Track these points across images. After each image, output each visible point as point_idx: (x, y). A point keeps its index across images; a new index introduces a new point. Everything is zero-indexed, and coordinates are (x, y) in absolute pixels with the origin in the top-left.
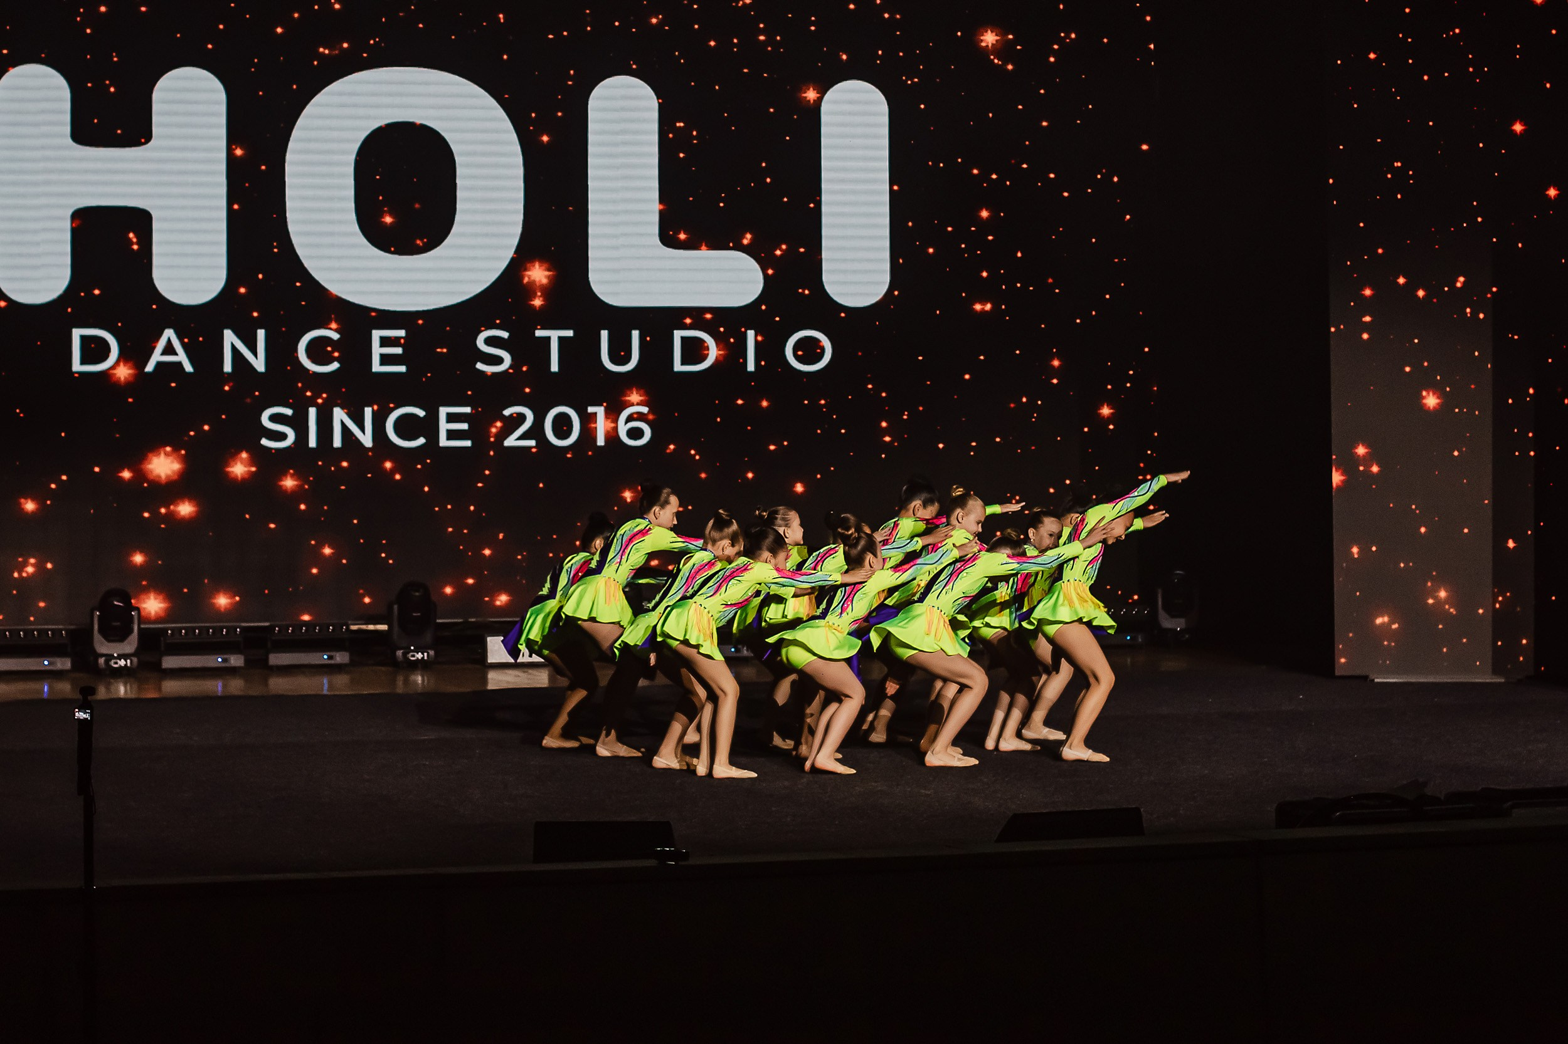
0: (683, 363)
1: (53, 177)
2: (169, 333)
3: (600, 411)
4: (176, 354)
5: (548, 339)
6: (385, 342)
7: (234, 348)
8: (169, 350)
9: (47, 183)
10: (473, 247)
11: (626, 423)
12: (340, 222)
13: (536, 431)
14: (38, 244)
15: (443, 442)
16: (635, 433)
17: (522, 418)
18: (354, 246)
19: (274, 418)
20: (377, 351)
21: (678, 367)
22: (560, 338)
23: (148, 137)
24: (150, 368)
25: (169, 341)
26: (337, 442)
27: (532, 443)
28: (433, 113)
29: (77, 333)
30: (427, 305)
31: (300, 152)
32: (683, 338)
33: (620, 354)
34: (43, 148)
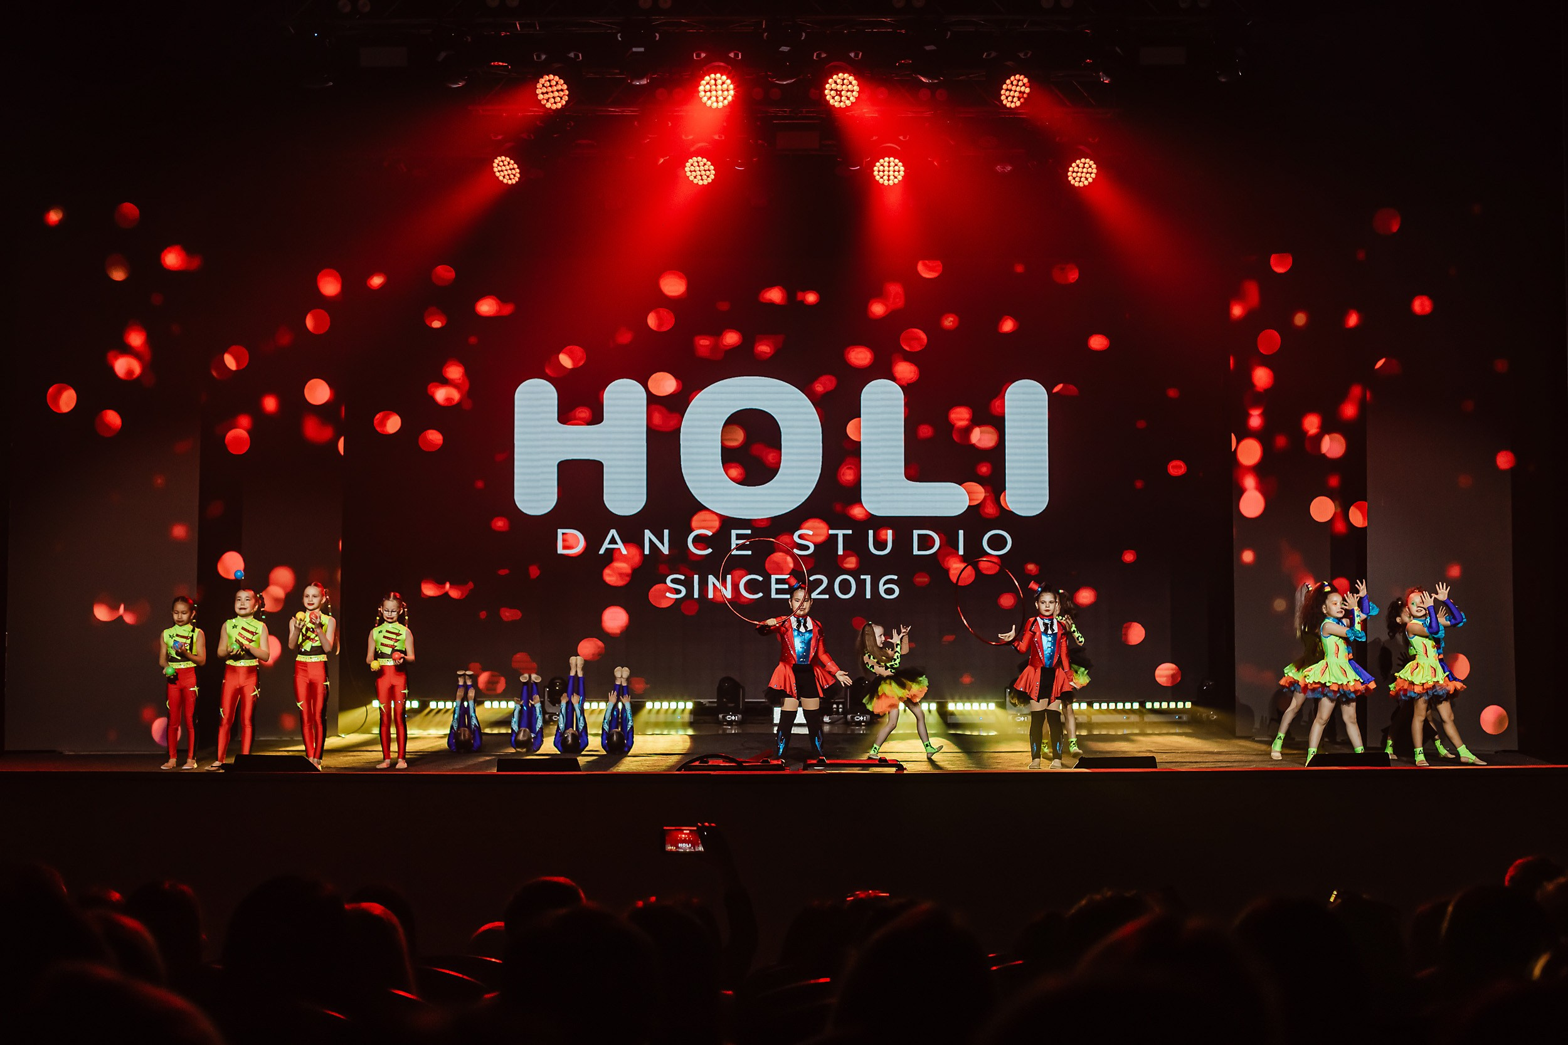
0: (918, 550)
1: (548, 443)
2: (613, 532)
3: (868, 578)
4: (617, 544)
5: (837, 535)
6: (739, 537)
7: (650, 539)
8: (613, 541)
9: (544, 446)
10: (792, 481)
11: (884, 585)
12: (713, 467)
13: (829, 590)
14: (538, 481)
15: (774, 595)
16: (889, 591)
17: (821, 582)
18: (721, 481)
19: (673, 581)
20: (734, 542)
21: (916, 552)
22: (844, 535)
23: (602, 420)
24: (602, 552)
25: (613, 536)
26: (711, 596)
27: (827, 597)
28: (767, 403)
29: (560, 531)
30: (764, 515)
31: (689, 427)
32: (918, 535)
33: (880, 545)
34: (542, 426)
